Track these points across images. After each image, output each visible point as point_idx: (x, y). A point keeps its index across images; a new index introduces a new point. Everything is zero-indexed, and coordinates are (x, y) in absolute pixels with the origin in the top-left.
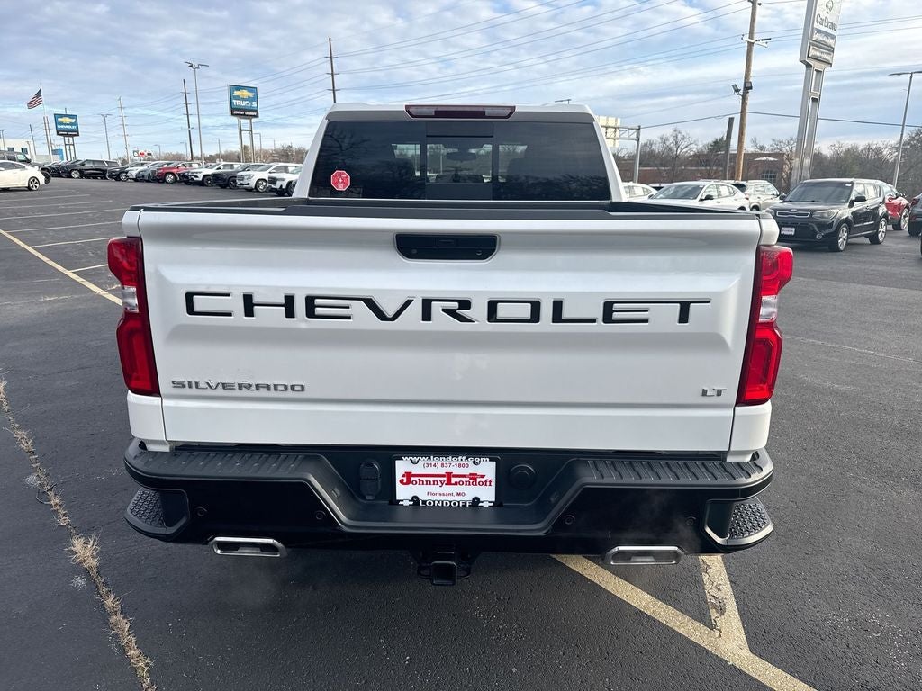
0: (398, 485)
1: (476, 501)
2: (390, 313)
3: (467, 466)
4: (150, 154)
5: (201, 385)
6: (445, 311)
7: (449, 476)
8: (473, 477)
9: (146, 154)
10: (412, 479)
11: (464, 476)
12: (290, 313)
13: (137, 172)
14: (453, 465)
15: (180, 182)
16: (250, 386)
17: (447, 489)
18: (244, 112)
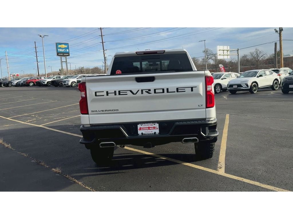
0: (138, 130)
1: (155, 133)
2: (135, 93)
3: (153, 125)
4: (18, 75)
5: (97, 111)
6: (146, 92)
7: (149, 128)
8: (154, 127)
9: (16, 75)
10: (141, 129)
11: (152, 127)
12: (115, 94)
13: (16, 82)
14: (150, 125)
15: (36, 85)
16: (107, 110)
17: (149, 131)
18: (63, 54)
